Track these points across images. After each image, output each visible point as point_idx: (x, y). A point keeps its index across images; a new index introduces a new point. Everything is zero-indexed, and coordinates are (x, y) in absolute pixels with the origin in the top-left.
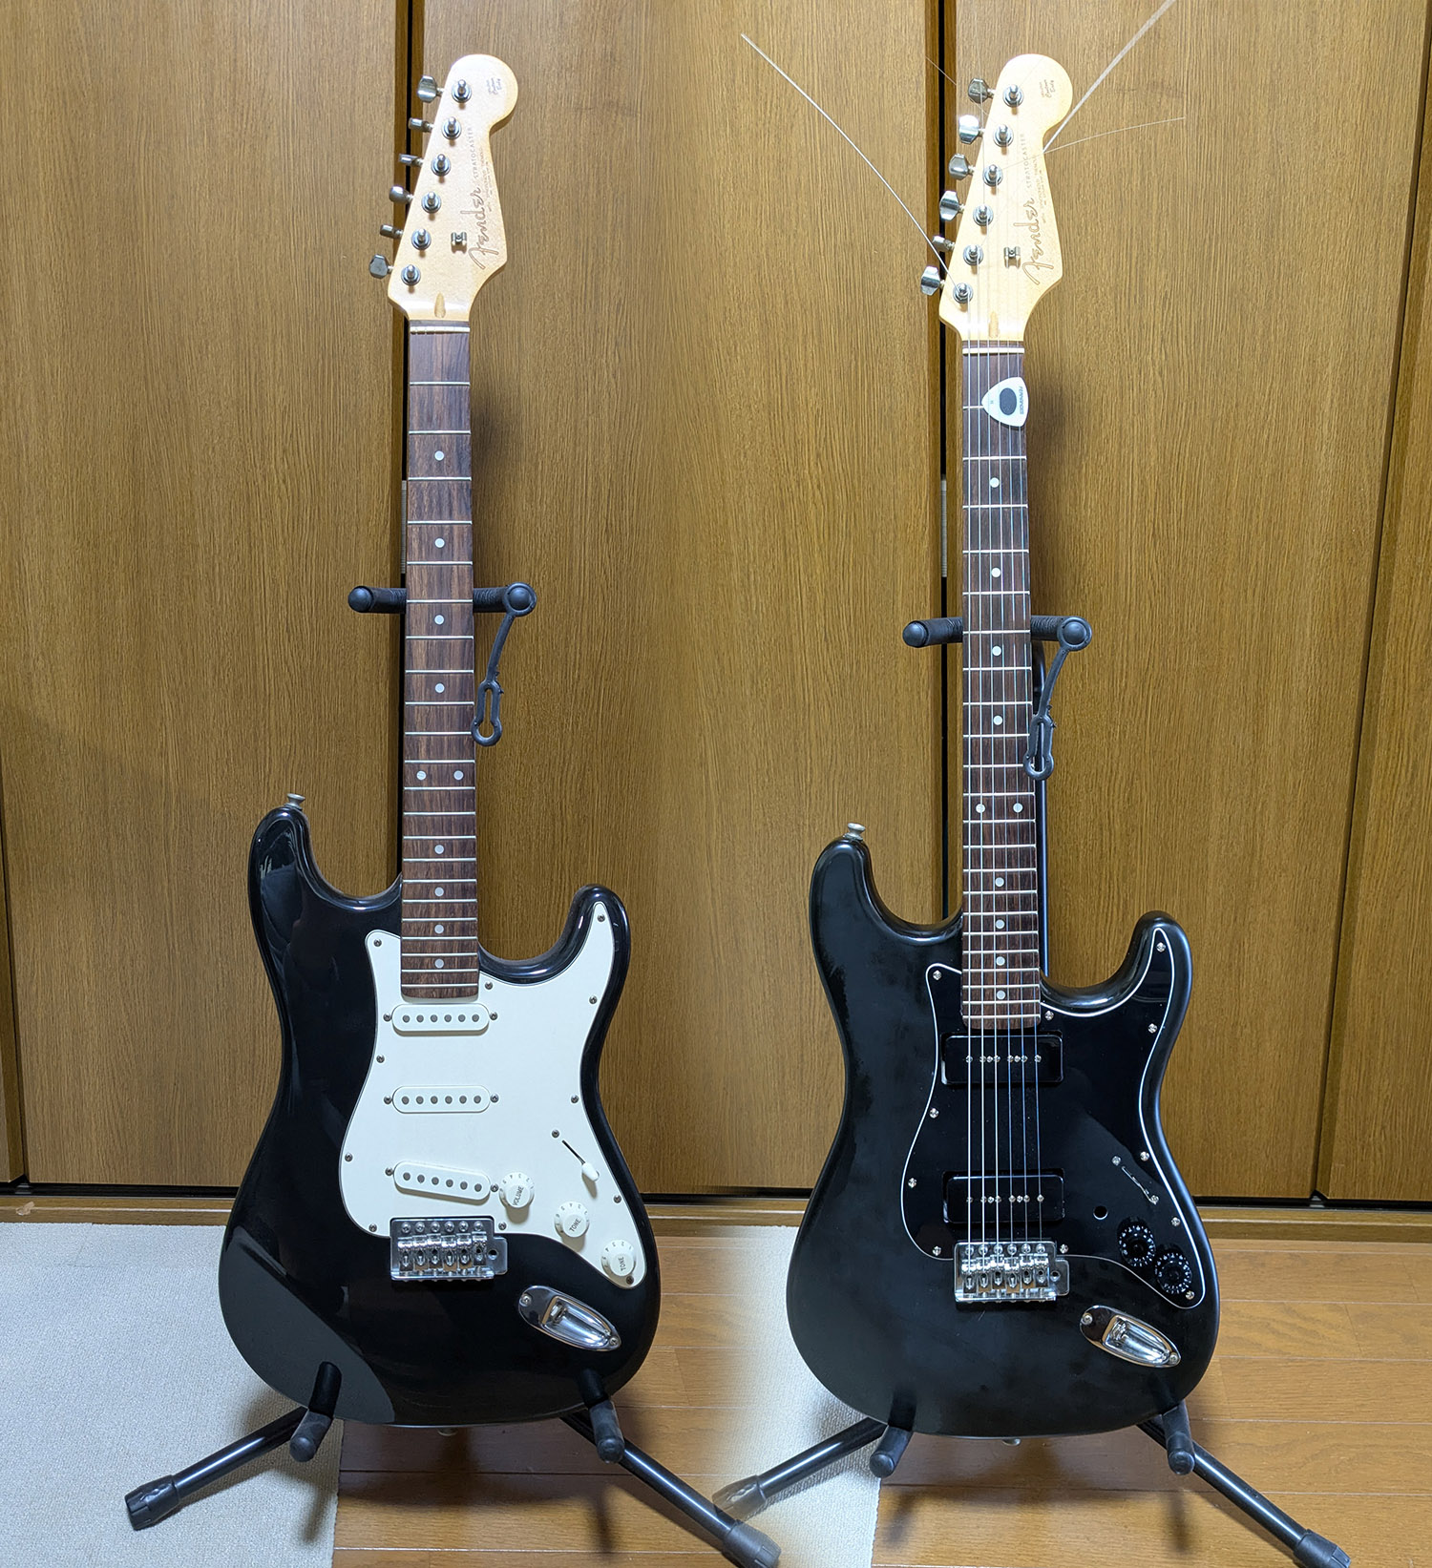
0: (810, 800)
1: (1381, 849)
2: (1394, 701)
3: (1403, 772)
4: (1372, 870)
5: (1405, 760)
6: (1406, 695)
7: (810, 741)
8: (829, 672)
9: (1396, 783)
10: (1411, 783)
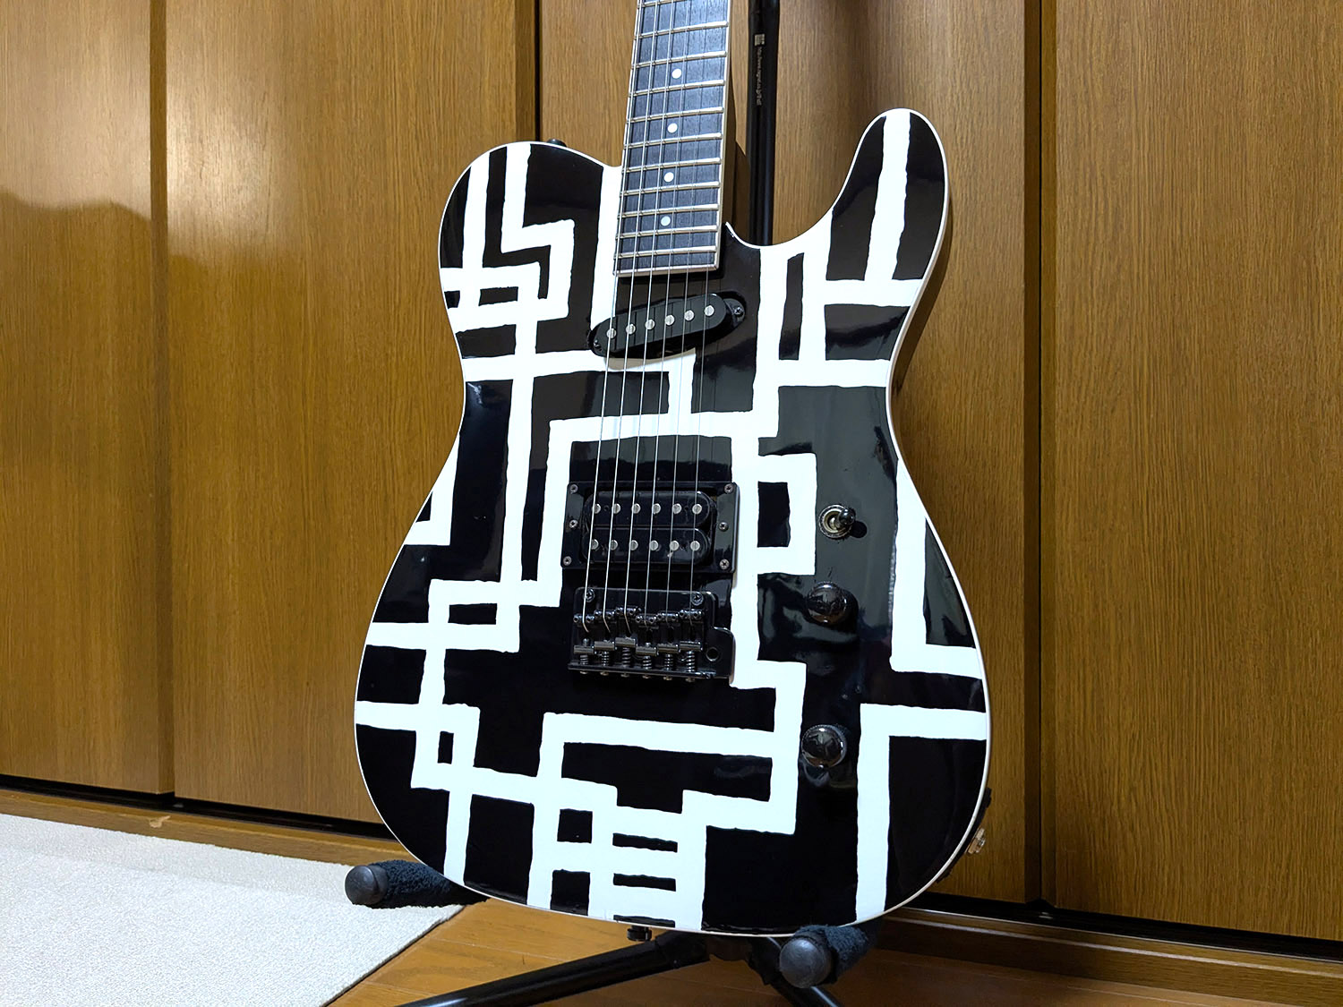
0: (399, 323)
1: (1081, 338)
2: (1076, 125)
3: (1101, 224)
4: (1070, 371)
5: (1101, 206)
6: (1092, 116)
7: (399, 253)
8: (419, 173)
9: (1092, 239)
10: (1114, 239)
